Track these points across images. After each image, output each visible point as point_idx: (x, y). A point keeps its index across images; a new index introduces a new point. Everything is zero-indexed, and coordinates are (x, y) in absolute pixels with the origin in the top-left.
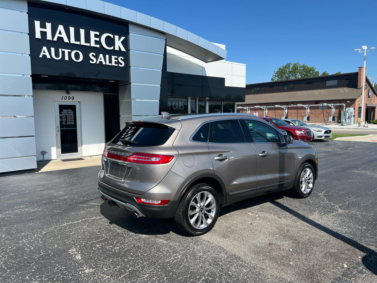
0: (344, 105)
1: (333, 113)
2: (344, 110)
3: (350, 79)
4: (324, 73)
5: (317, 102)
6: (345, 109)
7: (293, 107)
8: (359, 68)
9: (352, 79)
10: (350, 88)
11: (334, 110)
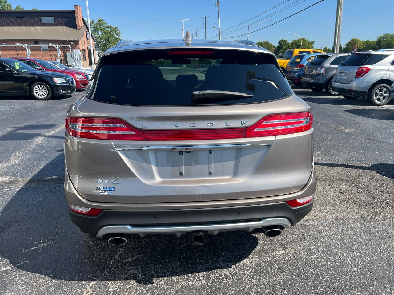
0: (69, 46)
1: (59, 55)
2: (71, 53)
3: (67, 17)
4: (18, 8)
5: (37, 42)
6: (72, 51)
7: (6, 47)
8: (75, 5)
9: (69, 17)
10: (69, 28)
11: (59, 52)
